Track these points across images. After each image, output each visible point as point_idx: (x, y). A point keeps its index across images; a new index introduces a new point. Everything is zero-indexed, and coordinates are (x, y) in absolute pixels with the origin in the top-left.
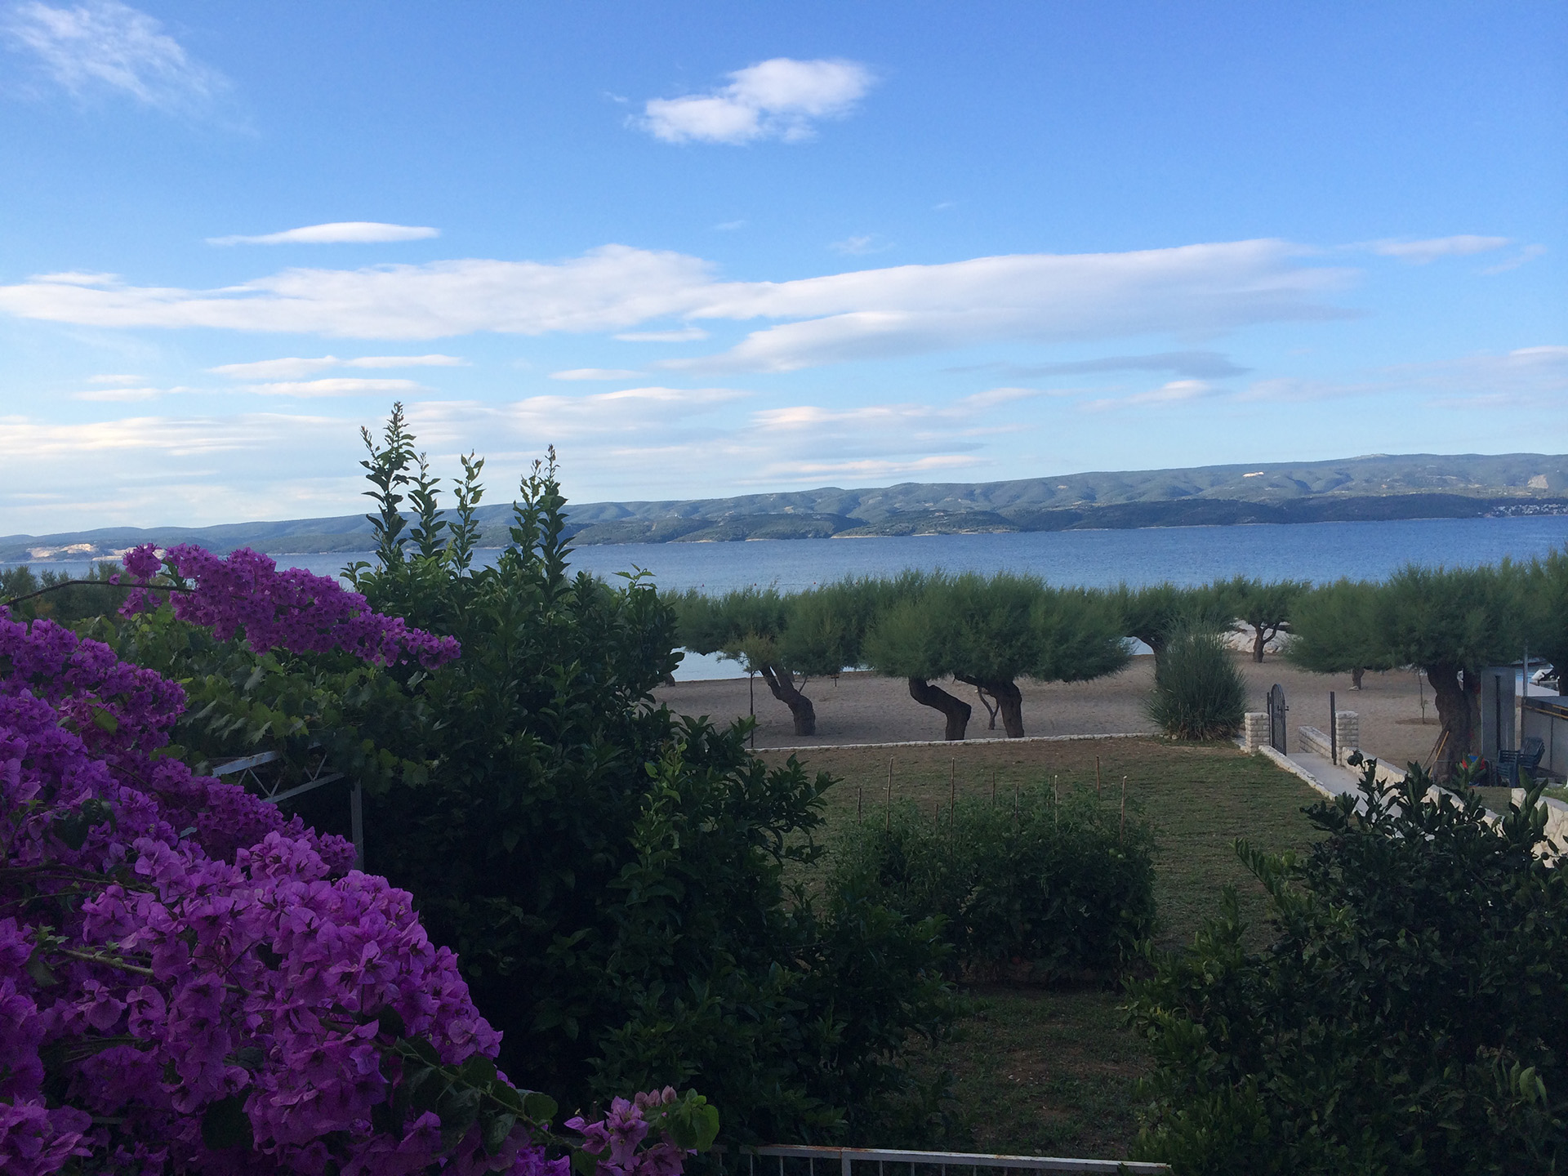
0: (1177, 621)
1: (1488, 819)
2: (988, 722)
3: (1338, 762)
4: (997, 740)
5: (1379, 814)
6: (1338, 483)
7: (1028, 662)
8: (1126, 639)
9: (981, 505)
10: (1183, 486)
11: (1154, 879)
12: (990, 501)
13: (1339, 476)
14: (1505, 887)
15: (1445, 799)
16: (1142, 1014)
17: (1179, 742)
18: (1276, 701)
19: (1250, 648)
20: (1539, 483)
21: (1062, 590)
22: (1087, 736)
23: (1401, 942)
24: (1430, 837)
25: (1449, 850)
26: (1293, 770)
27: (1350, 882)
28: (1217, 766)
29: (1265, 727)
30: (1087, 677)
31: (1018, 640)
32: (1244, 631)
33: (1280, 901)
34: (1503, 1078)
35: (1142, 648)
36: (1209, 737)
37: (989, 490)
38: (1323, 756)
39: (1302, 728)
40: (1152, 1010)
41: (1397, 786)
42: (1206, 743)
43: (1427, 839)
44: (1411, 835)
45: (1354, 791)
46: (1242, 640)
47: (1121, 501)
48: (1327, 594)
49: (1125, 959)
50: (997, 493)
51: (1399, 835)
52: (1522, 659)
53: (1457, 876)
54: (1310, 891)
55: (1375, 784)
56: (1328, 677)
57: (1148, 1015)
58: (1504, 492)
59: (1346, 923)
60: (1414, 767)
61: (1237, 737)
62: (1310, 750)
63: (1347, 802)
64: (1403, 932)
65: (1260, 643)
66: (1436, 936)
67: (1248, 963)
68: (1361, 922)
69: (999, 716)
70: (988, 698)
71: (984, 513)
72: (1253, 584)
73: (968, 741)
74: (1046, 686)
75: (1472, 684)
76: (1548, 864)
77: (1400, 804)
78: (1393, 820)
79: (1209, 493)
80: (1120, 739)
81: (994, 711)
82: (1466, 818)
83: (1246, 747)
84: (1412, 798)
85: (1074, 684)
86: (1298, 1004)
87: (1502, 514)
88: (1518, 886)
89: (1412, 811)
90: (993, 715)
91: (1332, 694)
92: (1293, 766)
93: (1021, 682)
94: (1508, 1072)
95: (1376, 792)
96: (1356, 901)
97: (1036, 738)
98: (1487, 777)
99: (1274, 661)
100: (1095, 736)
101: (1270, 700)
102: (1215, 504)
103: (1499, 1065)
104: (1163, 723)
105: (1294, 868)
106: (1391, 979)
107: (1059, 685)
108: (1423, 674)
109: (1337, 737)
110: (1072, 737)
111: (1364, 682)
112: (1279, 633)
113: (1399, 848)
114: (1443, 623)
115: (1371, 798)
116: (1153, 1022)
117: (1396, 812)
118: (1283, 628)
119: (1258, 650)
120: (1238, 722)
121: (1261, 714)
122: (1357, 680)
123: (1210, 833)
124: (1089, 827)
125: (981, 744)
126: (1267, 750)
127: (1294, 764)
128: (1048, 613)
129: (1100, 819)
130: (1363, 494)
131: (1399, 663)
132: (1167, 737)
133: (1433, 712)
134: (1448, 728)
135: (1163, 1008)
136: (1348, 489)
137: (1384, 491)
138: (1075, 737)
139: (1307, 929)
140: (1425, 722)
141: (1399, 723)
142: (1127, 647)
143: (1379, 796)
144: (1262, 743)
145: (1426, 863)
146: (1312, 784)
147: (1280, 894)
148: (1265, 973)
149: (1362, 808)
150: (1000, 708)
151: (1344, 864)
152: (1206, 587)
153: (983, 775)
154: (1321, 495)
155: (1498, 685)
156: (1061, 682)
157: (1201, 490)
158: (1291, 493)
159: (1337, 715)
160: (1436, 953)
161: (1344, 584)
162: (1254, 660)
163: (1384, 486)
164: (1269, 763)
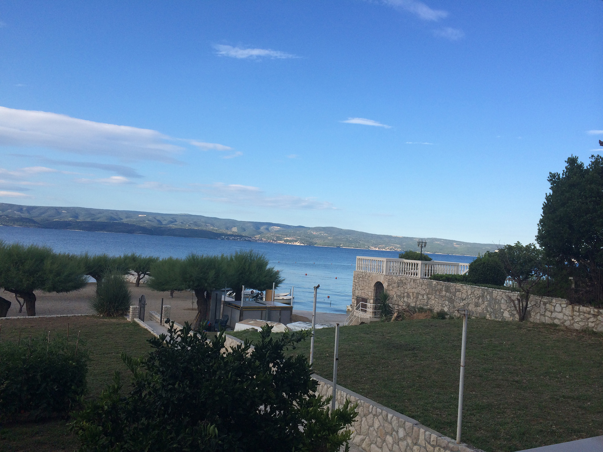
0: (107, 269)
1: (208, 341)
2: (18, 310)
3: (162, 324)
4: (22, 317)
5: (174, 340)
6: (172, 222)
7: (41, 284)
8: (85, 276)
9: (25, 215)
10: (115, 217)
11: (87, 372)
12: (30, 214)
13: (172, 220)
14: (211, 364)
15: (195, 335)
16: (77, 425)
17: (103, 317)
18: (142, 302)
19: (135, 281)
20: (235, 229)
21: (60, 254)
22: (64, 315)
23: (176, 386)
24: (189, 348)
25: (195, 353)
26: (146, 328)
27: (161, 366)
28: (117, 326)
29: (137, 311)
30: (67, 291)
31: (37, 274)
32: (133, 275)
33: (136, 375)
34: (205, 429)
35: (92, 280)
36: (115, 315)
37: (30, 209)
38: (157, 322)
39: (151, 312)
40: (81, 423)
41: (180, 330)
42: (114, 317)
43: (188, 349)
44: (183, 347)
45: (166, 333)
46: (132, 278)
47: (89, 220)
48: (165, 262)
49: (72, 406)
50: (34, 210)
51: (179, 348)
52: (225, 288)
53: (197, 361)
54: (147, 371)
55: (173, 330)
56: (162, 292)
57: (79, 426)
58: (224, 231)
59: (158, 381)
60: (187, 323)
61: (126, 315)
62: (153, 320)
63: (163, 337)
64: (177, 383)
65: (139, 279)
66: (188, 383)
67: (121, 400)
68: (164, 380)
69: (25, 307)
70: (20, 299)
71: (26, 219)
72: (138, 257)
73: (8, 318)
74: (48, 294)
75: (209, 296)
76: (225, 356)
77: (181, 337)
78: (178, 342)
79: (125, 221)
80: (78, 316)
81: (22, 304)
82: (201, 341)
83: (129, 319)
84: (185, 335)
85: (61, 294)
86: (138, 413)
87: (223, 239)
88: (215, 363)
89: (184, 339)
90: (21, 306)
91: (163, 299)
92: (146, 326)
93: (36, 292)
94: (206, 427)
95: (173, 333)
96: (163, 373)
97: (41, 316)
98: (210, 328)
99: (143, 286)
100: (68, 315)
101: (140, 301)
102: (127, 225)
103: (204, 426)
104: (97, 310)
105: (143, 363)
106: (171, 400)
107: (54, 294)
108: (194, 292)
109: (163, 315)
110: (58, 316)
111: (174, 295)
112: (146, 276)
113: (179, 352)
114: (202, 274)
115: (171, 335)
116: (82, 428)
117: (179, 339)
118: (147, 274)
119: (137, 282)
120: (127, 309)
121: (136, 306)
122: (172, 294)
123: (112, 353)
124: (61, 352)
125: (14, 319)
126: (137, 320)
127: (146, 325)
128: (53, 263)
129: (67, 349)
130: (180, 227)
131: (186, 288)
132: (98, 315)
133: (196, 306)
134: (200, 312)
135: (87, 422)
136: (175, 225)
137: (187, 227)
138: (59, 316)
139: (145, 385)
140: (193, 309)
141: (184, 310)
142: (86, 279)
143: (174, 334)
144: (136, 317)
145: (187, 357)
146: (152, 332)
147: (136, 372)
148: (127, 403)
149: (168, 339)
150: (25, 303)
151: (160, 360)
152: (120, 257)
153: (14, 333)
154: (165, 226)
155: (217, 297)
156: (55, 293)
157: (122, 219)
158: (155, 224)
159: (163, 307)
160: (188, 388)
161: (170, 259)
162: (136, 286)
163: (187, 225)
164: (138, 325)
